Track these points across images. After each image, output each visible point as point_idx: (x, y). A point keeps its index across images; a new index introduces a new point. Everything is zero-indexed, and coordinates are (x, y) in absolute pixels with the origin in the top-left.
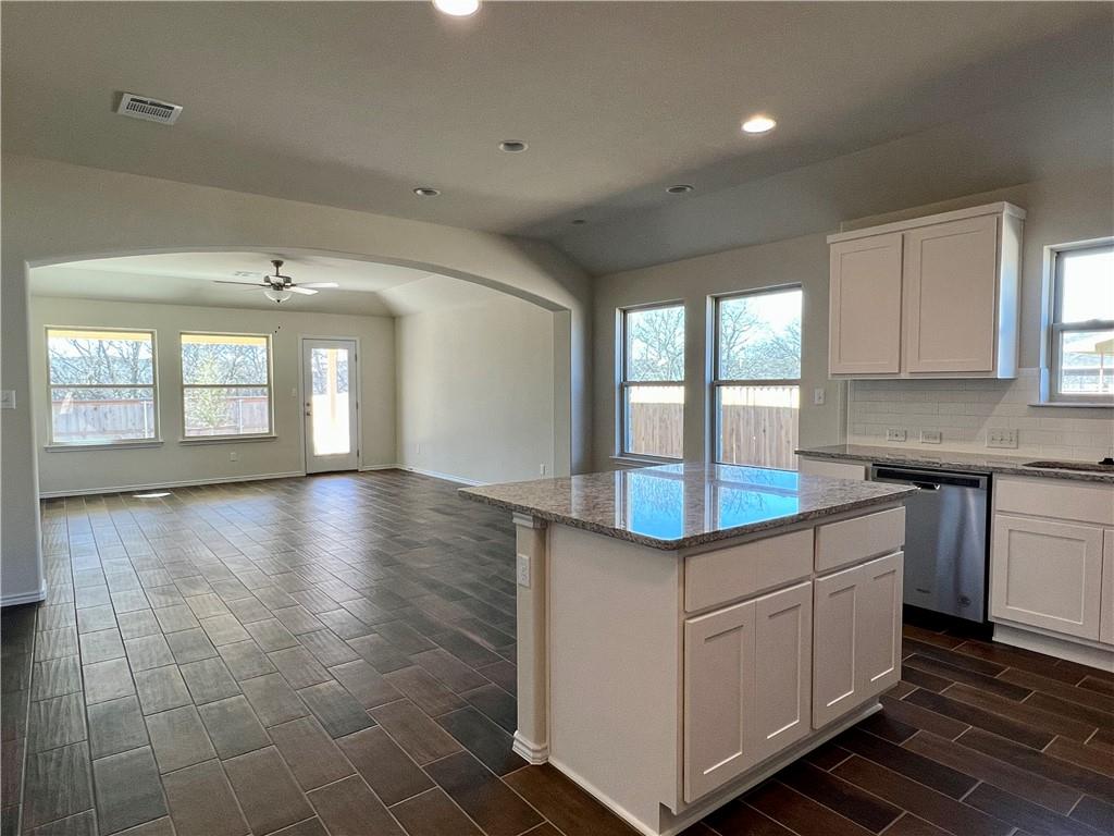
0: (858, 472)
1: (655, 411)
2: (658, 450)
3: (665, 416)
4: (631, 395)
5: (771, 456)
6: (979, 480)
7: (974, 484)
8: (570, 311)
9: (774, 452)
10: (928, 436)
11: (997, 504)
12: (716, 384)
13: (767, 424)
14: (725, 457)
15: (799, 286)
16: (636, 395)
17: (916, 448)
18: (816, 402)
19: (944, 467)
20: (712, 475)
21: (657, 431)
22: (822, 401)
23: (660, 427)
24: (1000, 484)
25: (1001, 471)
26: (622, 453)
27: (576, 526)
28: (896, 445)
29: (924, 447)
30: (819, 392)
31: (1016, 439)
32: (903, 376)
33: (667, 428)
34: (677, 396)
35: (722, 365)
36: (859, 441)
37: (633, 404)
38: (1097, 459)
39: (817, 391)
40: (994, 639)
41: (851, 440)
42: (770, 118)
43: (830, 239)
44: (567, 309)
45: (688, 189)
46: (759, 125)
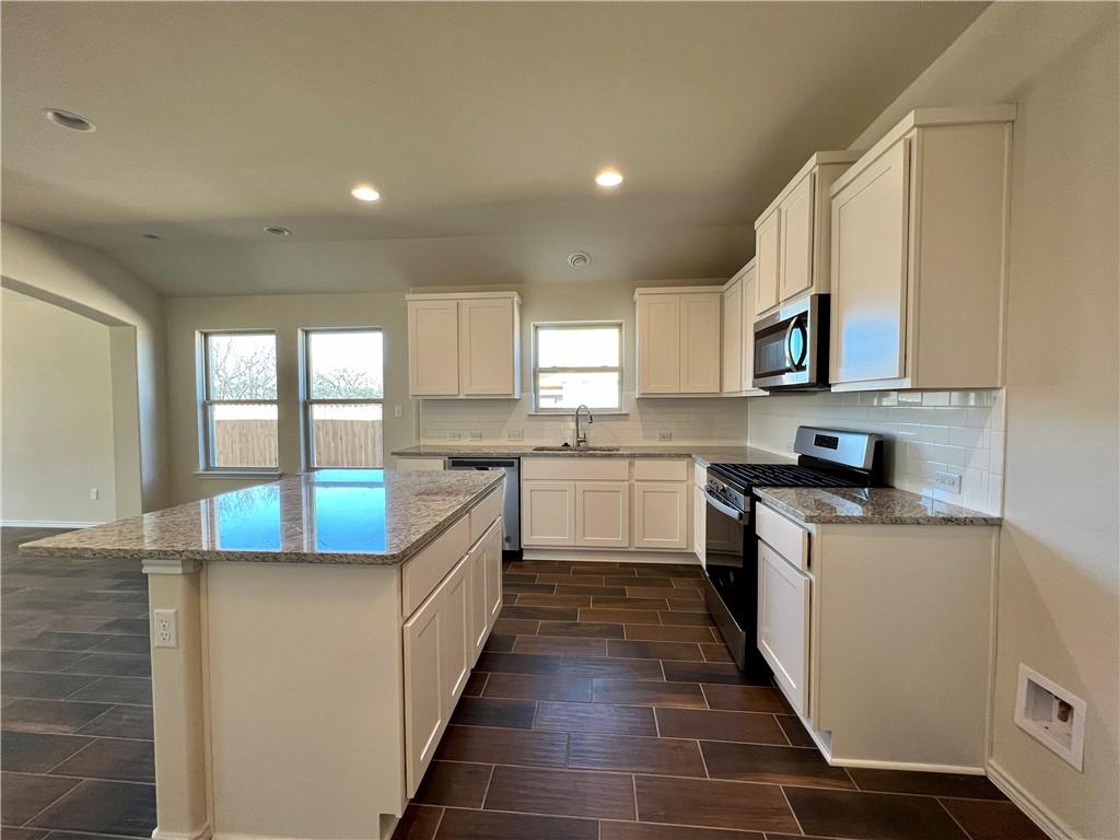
0: (438, 464)
1: (233, 428)
2: (238, 460)
3: (245, 431)
4: (215, 413)
5: (347, 458)
6: (511, 462)
7: (511, 464)
8: (135, 327)
9: (349, 453)
10: (473, 436)
11: (523, 476)
12: (309, 402)
13: (343, 433)
14: (319, 463)
15: (380, 329)
16: (220, 413)
17: (467, 444)
18: (396, 415)
19: (495, 455)
20: (308, 478)
21: (237, 446)
22: (401, 415)
23: (240, 441)
24: (525, 463)
25: (525, 455)
26: (208, 467)
27: (264, 561)
28: (454, 443)
29: (471, 443)
30: (398, 408)
31: (521, 435)
32: (461, 397)
33: (247, 441)
34: (271, 413)
35: (314, 387)
36: (428, 442)
37: (218, 422)
38: (560, 445)
39: (396, 408)
40: (524, 558)
41: (423, 442)
42: (375, 189)
43: (407, 297)
44: (130, 325)
45: (287, 233)
46: (366, 194)
